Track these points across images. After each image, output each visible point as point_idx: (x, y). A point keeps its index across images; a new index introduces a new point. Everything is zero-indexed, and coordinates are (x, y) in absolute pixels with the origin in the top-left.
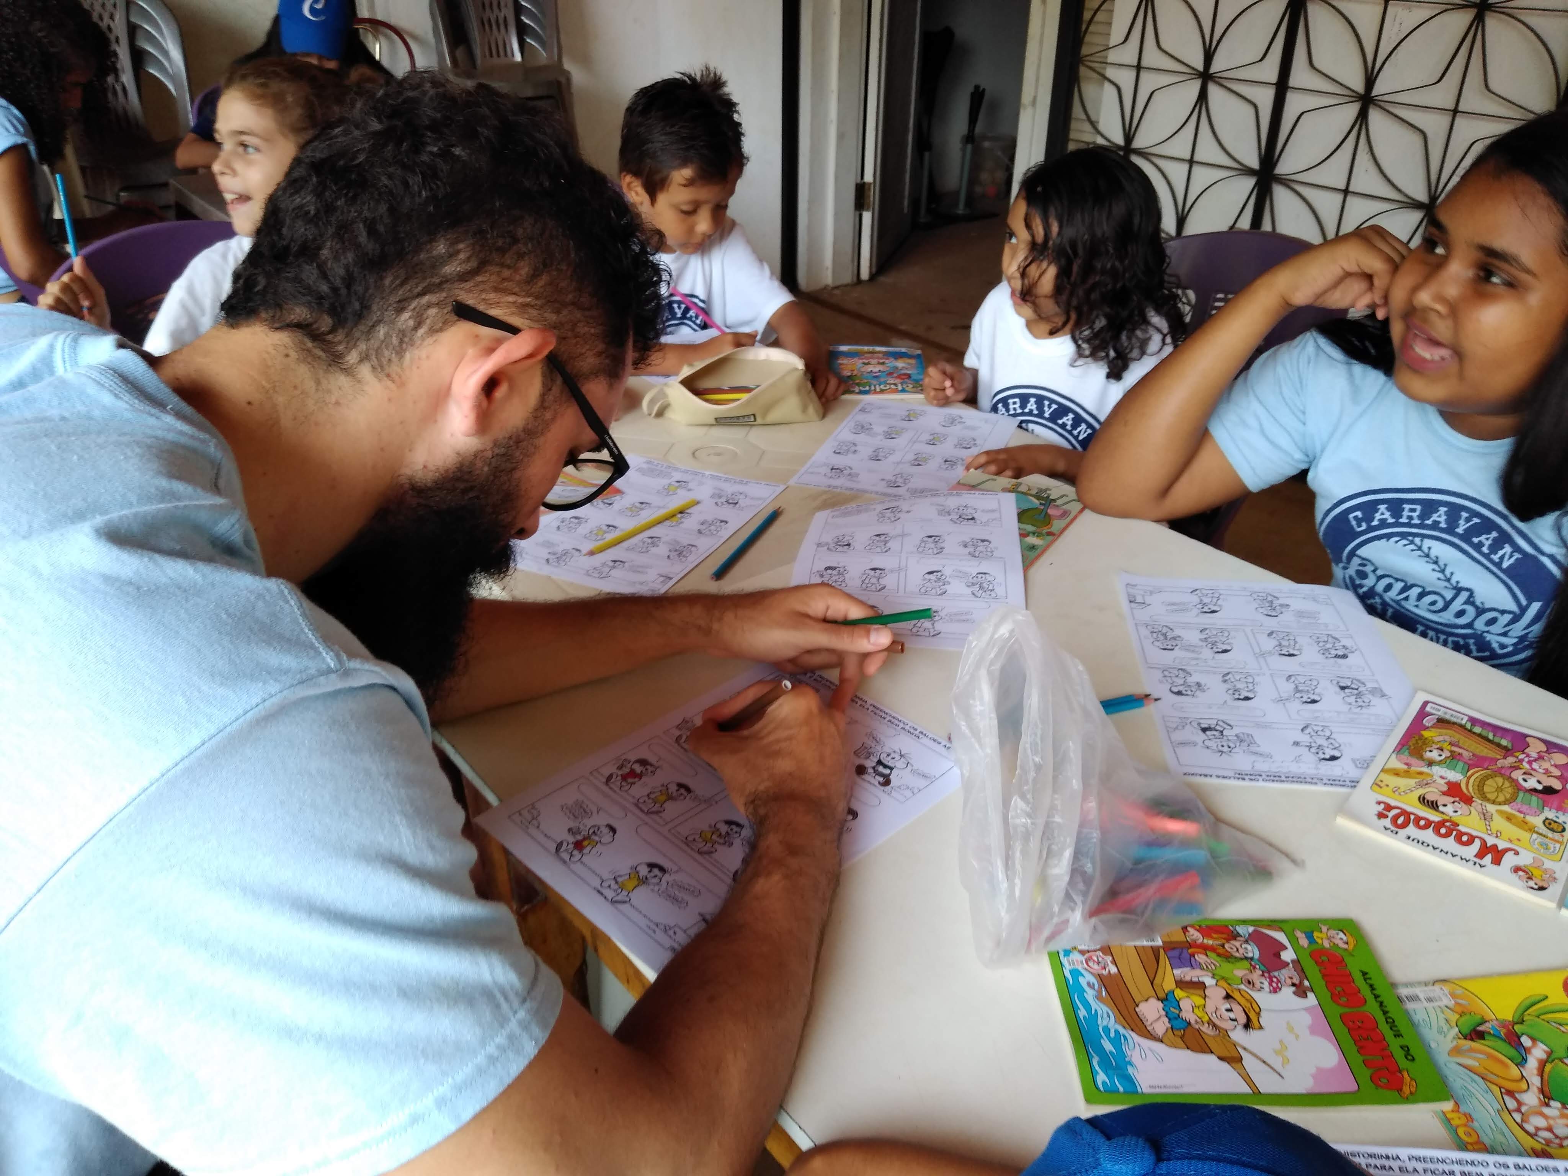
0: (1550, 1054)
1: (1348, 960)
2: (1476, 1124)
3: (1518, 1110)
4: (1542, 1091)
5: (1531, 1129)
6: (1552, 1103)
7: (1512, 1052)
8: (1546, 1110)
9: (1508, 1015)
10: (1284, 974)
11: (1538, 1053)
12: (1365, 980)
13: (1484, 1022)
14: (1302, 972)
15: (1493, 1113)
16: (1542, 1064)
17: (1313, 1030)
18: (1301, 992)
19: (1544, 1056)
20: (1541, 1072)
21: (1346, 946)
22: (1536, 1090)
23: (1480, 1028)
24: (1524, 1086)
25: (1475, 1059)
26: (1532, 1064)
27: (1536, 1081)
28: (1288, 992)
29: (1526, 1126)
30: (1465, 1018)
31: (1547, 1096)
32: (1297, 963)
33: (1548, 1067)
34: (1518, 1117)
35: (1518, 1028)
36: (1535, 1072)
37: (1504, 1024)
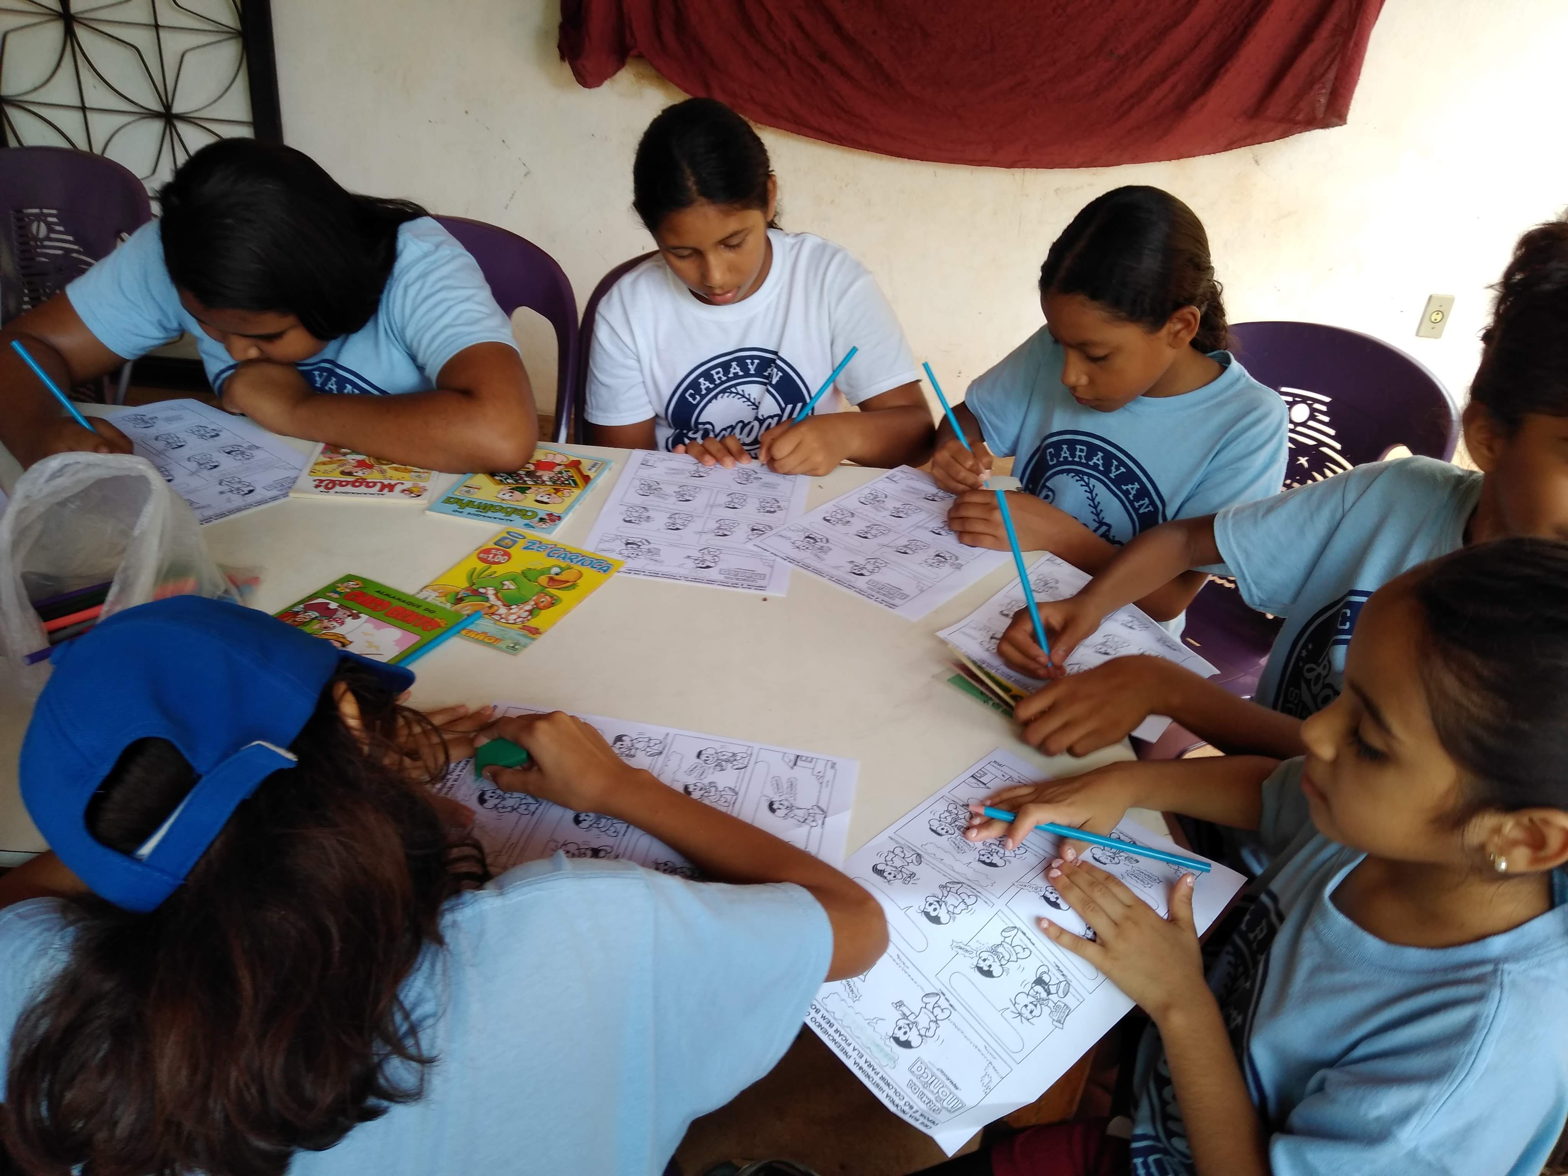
0: (495, 589)
1: (365, 591)
2: (490, 634)
3: (502, 618)
4: (504, 605)
5: (513, 622)
6: (513, 607)
7: (480, 598)
8: (512, 611)
9: (466, 585)
10: (340, 614)
11: (491, 592)
12: (381, 594)
13: (458, 593)
14: (347, 608)
15: (493, 625)
16: (496, 595)
17: (378, 628)
18: (356, 617)
19: (494, 592)
20: (499, 599)
21: (358, 586)
22: (502, 606)
23: (459, 597)
24: (496, 608)
25: (467, 610)
26: (492, 598)
27: (499, 603)
28: (349, 620)
29: (509, 622)
30: (449, 596)
31: (508, 606)
32: (340, 606)
33: (499, 595)
34: (503, 620)
35: (474, 587)
36: (496, 600)
37: (467, 589)
